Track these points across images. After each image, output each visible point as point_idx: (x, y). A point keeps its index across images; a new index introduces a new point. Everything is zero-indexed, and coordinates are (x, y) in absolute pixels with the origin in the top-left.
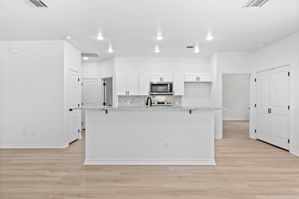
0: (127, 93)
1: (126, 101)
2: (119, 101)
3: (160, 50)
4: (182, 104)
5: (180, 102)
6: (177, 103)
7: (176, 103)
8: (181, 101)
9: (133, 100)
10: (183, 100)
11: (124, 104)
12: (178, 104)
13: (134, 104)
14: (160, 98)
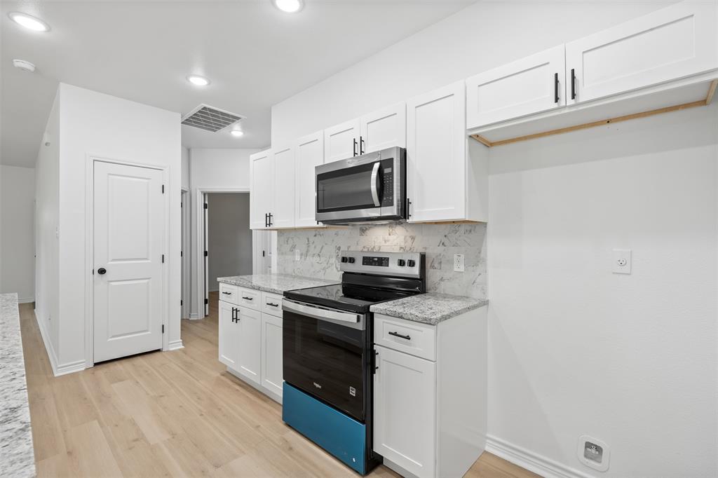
1: (292, 249)
2: (279, 248)
5: (476, 260)
6: (459, 267)
7: (451, 262)
10: (494, 247)
12: (462, 268)
13: (308, 261)
14: (387, 237)
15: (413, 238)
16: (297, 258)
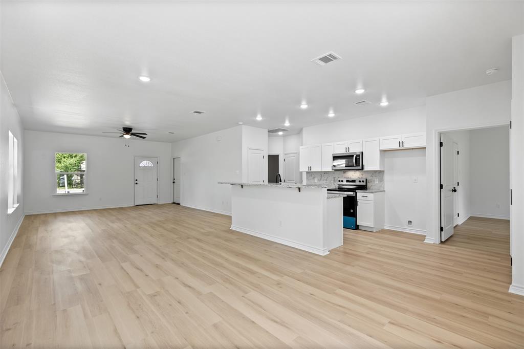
0: (310, 168)
1: (314, 178)
2: (307, 178)
3: (335, 114)
4: (385, 183)
5: (381, 180)
6: (377, 182)
7: (374, 181)
8: (382, 178)
9: (321, 177)
10: (386, 177)
11: (312, 182)
12: (378, 182)
13: (321, 182)
15: (362, 175)
16: (316, 181)
